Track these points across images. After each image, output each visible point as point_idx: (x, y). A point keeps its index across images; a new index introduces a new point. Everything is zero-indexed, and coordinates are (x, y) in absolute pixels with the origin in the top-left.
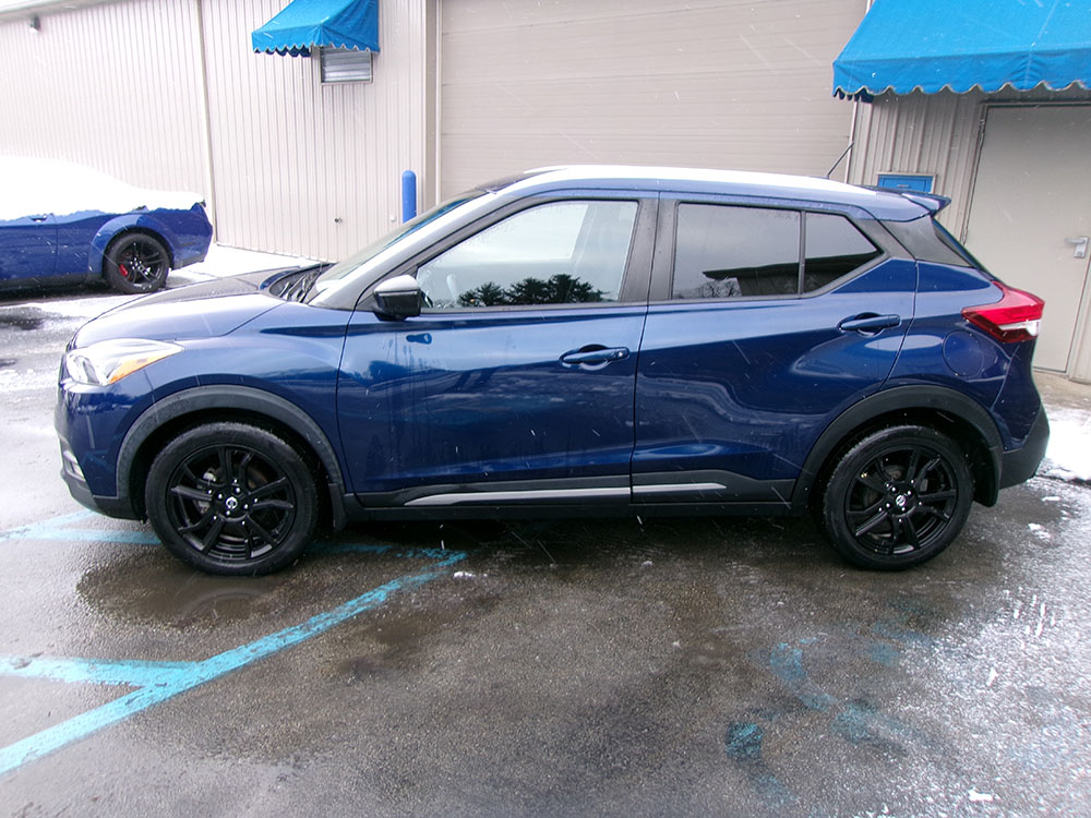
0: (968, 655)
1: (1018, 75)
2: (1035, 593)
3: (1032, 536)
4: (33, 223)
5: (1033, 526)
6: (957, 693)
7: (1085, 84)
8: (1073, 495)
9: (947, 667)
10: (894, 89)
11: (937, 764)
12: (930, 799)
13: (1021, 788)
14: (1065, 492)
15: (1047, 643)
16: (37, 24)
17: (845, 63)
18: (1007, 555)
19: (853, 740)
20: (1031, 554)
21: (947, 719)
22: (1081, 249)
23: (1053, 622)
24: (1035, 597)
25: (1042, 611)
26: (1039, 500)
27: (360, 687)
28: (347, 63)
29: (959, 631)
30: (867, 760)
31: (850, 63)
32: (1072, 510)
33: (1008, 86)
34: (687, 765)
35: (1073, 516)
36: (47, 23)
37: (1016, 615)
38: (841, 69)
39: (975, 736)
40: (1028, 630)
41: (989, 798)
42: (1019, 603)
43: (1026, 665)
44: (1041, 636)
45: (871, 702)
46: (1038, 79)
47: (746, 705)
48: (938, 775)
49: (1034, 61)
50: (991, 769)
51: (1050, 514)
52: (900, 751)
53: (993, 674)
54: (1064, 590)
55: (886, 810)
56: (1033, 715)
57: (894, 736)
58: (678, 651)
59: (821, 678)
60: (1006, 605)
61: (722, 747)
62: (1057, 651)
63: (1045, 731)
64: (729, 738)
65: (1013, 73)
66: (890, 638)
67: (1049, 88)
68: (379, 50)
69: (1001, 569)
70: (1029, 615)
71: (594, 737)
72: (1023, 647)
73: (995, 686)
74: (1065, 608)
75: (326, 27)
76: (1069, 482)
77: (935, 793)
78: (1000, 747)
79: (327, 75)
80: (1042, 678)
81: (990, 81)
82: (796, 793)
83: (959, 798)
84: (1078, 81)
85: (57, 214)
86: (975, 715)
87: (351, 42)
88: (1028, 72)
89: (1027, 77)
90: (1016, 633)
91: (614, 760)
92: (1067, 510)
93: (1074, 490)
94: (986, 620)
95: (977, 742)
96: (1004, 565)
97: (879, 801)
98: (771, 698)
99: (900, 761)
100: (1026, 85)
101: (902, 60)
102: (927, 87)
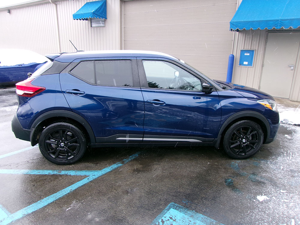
0: (276, 163)
1: (277, 25)
2: (289, 150)
3: (286, 138)
4: (19, 66)
5: (286, 135)
6: (274, 171)
7: (293, 27)
8: (294, 128)
9: (271, 166)
10: (245, 29)
11: (273, 185)
12: (272, 192)
13: (292, 189)
14: (292, 127)
15: (293, 160)
16: (9, 12)
17: (233, 22)
18: (281, 142)
19: (253, 181)
20: (286, 142)
21: (273, 176)
22: (292, 68)
23: (294, 156)
24: (289, 151)
25: (291, 154)
26: (286, 129)
27: (139, 174)
28: (98, 22)
29: (273, 159)
30: (257, 185)
31: (234, 22)
32: (295, 131)
33: (274, 28)
34: (218, 187)
35: (295, 133)
36: (12, 11)
37: (285, 155)
38: (232, 24)
39: (280, 180)
40: (288, 158)
41: (285, 191)
42: (285, 152)
43: (289, 165)
44: (291, 159)
45: (256, 174)
46: (281, 26)
47: (228, 175)
48: (273, 188)
49: (280, 22)
50: (285, 186)
51: (290, 133)
52: (264, 183)
53: (282, 167)
54: (295, 149)
55: (263, 194)
56: (292, 175)
57: (262, 180)
58: (209, 164)
59: (243, 169)
60: (282, 153)
61: (225, 184)
62: (295, 162)
63: (295, 178)
64: (226, 182)
65: (275, 25)
66: (257, 161)
67: (284, 28)
68: (107, 19)
69: (280, 145)
70: (288, 155)
71: (195, 182)
72: (288, 161)
73: (283, 169)
74: (296, 153)
75: (94, 13)
76: (293, 125)
77: (274, 191)
78: (286, 182)
79: (92, 25)
80: (293, 168)
81: (270, 27)
82: (243, 192)
83: (278, 192)
84: (291, 27)
85: (25, 64)
86: (279, 176)
87: (100, 16)
88: (279, 24)
89: (278, 26)
90: (286, 159)
91: (201, 187)
92: (293, 131)
93: (295, 127)
94: (278, 156)
95: (281, 181)
96: (281, 144)
97: (261, 193)
98: (233, 174)
99: (264, 185)
100: (278, 28)
101: (248, 21)
102: (254, 28)
